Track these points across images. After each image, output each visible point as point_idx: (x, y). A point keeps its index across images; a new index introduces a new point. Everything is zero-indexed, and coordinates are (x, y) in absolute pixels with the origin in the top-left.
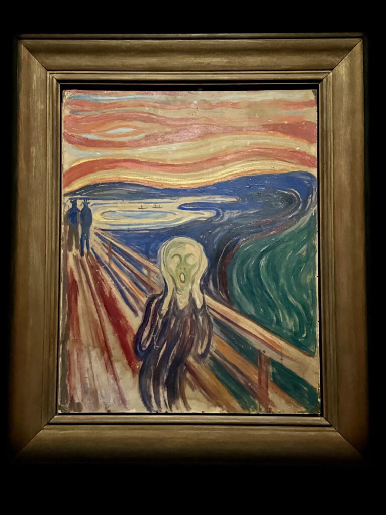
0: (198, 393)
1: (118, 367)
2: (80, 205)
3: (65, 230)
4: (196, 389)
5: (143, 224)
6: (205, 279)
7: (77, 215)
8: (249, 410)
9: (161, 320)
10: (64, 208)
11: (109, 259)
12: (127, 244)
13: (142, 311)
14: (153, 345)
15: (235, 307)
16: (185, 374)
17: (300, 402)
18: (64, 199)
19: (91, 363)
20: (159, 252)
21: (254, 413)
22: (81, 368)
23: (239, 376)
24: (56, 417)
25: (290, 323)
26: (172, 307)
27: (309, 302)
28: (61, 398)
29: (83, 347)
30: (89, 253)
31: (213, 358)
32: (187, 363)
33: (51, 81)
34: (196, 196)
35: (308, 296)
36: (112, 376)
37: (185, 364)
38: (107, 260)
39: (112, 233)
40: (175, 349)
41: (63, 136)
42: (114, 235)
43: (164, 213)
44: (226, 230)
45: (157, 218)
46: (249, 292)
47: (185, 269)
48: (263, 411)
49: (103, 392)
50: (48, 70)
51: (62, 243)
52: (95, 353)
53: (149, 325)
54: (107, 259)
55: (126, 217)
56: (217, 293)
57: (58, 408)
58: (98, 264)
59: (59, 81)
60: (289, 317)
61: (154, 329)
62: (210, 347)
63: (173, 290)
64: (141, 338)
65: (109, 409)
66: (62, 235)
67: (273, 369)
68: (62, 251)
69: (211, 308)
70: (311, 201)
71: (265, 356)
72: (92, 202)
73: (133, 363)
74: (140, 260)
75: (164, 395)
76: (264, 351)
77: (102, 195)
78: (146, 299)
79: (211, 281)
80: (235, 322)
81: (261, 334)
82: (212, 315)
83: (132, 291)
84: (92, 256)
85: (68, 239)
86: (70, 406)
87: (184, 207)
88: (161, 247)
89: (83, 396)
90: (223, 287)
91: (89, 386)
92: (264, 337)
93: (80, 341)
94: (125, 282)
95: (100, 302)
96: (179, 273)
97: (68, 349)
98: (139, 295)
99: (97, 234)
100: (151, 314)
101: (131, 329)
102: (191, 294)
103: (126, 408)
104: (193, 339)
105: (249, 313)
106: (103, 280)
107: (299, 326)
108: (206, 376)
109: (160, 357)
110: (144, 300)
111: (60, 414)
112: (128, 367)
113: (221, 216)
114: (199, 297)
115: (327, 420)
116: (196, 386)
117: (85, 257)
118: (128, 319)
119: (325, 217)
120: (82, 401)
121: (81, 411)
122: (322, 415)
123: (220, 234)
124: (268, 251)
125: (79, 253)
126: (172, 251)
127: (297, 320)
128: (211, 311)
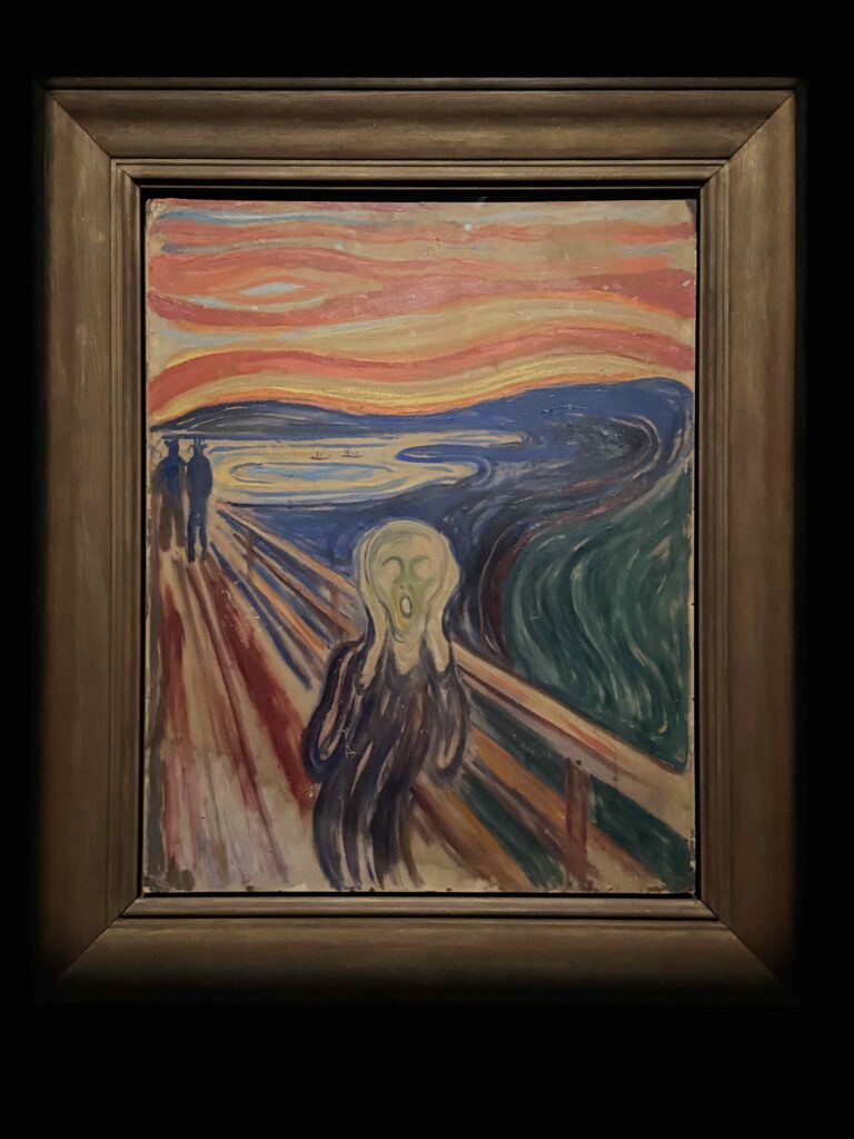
0: (438, 850)
1: (268, 795)
2: (185, 450)
3: (153, 504)
4: (433, 841)
5: (320, 493)
6: (453, 610)
7: (180, 472)
8: (545, 885)
9: (359, 698)
10: (152, 455)
11: (249, 568)
12: (288, 536)
13: (320, 679)
14: (344, 749)
15: (519, 669)
16: (410, 810)
17: (653, 869)
18: (151, 437)
19: (211, 787)
20: (355, 552)
21: (555, 891)
22: (190, 797)
23: (524, 814)
24: (138, 901)
25: (633, 703)
26: (383, 670)
27: (673, 657)
28: (150, 860)
29: (195, 754)
30: (205, 555)
31: (471, 778)
32: (415, 787)
33: (120, 181)
34: (436, 431)
35: (671, 645)
36: (257, 814)
37: (412, 791)
38: (246, 570)
39: (255, 511)
40: (390, 756)
41: (147, 300)
42: (259, 515)
43: (366, 469)
44: (498, 505)
45: (351, 478)
46: (548, 637)
47: (411, 588)
48: (576, 889)
49: (238, 847)
50: (112, 157)
51: (147, 534)
52: (220, 767)
53: (335, 706)
54: (243, 566)
55: (286, 476)
56: (480, 639)
57: (143, 882)
58: (227, 579)
59: (136, 181)
60: (632, 691)
61: (345, 717)
62: (465, 752)
63: (387, 634)
64: (319, 735)
65: (251, 884)
66: (149, 516)
67: (597, 800)
68: (148, 551)
69: (466, 672)
70: (682, 443)
71: (580, 772)
72: (211, 444)
73: (300, 787)
74: (316, 570)
75: (366, 854)
76: (579, 763)
77: (231, 429)
78: (329, 651)
79: (466, 614)
80: (518, 701)
81: (571, 726)
82: (467, 685)
83: (297, 636)
84: (214, 562)
85: (161, 526)
86: (170, 879)
87: (410, 455)
88: (360, 541)
89: (195, 858)
90: (493, 626)
91: (207, 835)
92: (579, 732)
93: (189, 741)
94: (284, 616)
95: (231, 659)
96: (399, 595)
97: (162, 758)
98: (313, 645)
99: (222, 514)
100: (339, 683)
101: (297, 717)
102: (424, 642)
103: (286, 881)
104: (429, 735)
105: (547, 682)
106: (235, 611)
107: (653, 708)
108: (456, 815)
109: (358, 774)
110: (324, 654)
111: (147, 895)
112: (291, 797)
113: (489, 474)
114: (440, 648)
115: (709, 908)
116: (434, 836)
117: (196, 564)
118: (290, 695)
119: (711, 478)
120: (194, 867)
121: (191, 888)
122: (698, 896)
123: (484, 515)
124: (589, 551)
125: (183, 553)
126: (385, 550)
127: (649, 697)
128: (466, 677)
